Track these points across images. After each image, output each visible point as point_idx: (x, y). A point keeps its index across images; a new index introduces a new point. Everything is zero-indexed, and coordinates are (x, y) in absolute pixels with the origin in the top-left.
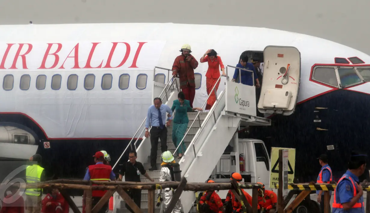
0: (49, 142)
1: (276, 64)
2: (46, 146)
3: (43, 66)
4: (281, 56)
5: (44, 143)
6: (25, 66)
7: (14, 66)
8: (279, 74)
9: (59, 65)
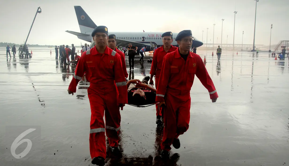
3: (156, 37)
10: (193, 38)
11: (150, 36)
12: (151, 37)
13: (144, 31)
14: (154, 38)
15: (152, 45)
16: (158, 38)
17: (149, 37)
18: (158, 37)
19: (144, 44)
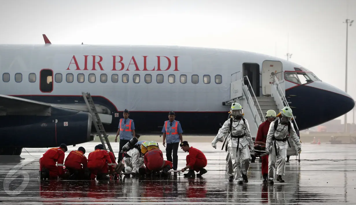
0: (118, 114)
1: (269, 70)
2: (116, 115)
3: (114, 69)
4: (272, 66)
5: (115, 114)
6: (102, 69)
7: (94, 69)
8: (271, 76)
9: (126, 68)
10: (304, 74)
11: (82, 66)
12: (86, 68)
13: (47, 41)
14: (104, 78)
15: (94, 110)
16: (120, 73)
17: (78, 68)
18: (124, 71)
19: (53, 105)
